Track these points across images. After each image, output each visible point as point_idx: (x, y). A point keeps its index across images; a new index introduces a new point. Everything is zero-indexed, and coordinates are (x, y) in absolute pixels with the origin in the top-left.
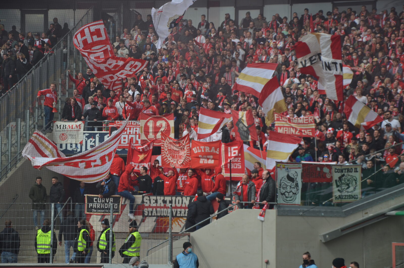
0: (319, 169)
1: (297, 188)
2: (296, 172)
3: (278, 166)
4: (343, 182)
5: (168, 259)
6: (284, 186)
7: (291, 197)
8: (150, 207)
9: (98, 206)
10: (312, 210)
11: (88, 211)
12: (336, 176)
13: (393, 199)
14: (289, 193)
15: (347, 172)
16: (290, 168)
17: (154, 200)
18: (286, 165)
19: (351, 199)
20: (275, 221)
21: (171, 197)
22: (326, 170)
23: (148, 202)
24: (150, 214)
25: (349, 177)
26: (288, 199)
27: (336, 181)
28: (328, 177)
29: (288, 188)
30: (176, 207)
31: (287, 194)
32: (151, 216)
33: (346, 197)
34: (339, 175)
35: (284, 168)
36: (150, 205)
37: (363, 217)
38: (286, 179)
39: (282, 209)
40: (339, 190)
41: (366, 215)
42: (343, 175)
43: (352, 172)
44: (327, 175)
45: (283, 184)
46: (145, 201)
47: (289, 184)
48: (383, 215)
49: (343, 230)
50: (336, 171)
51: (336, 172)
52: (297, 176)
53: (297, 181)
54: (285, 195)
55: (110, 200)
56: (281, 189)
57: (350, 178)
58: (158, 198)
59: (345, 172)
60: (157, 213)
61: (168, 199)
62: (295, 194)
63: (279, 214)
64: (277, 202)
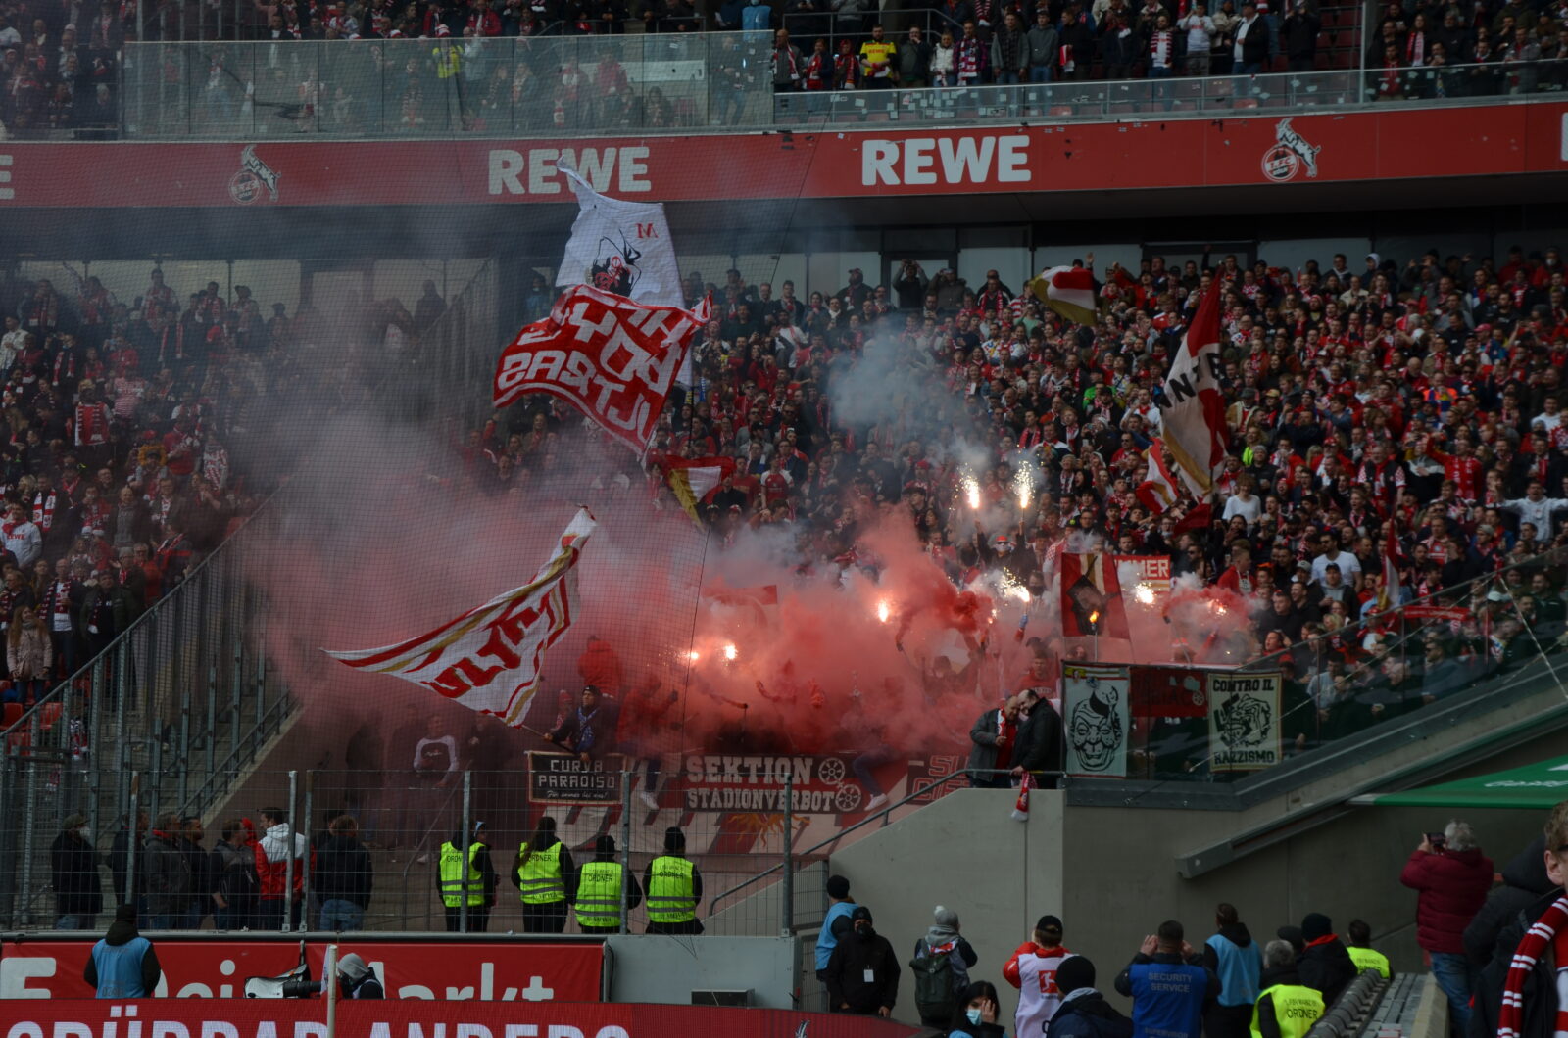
0: (1173, 682)
1: (1115, 732)
2: (1114, 689)
3: (1070, 673)
4: (1234, 715)
5: (780, 923)
6: (1082, 727)
7: (1099, 757)
8: (703, 784)
9: (563, 783)
10: (1155, 791)
11: (535, 796)
12: (1218, 699)
13: (1363, 763)
14: (1093, 744)
15: (1246, 690)
16: (1099, 678)
17: (714, 765)
18: (1088, 669)
19: (1255, 763)
20: (1062, 821)
21: (760, 759)
22: (1191, 684)
23: (700, 770)
24: (704, 805)
25: (1250, 703)
26: (1092, 762)
27: (1216, 712)
28: (1196, 703)
29: (1093, 731)
30: (775, 786)
31: (1088, 747)
32: (709, 809)
33: (1243, 758)
34: (1226, 696)
35: (1084, 677)
36: (703, 780)
37: (1288, 809)
38: (1088, 707)
39: (1079, 788)
40: (1223, 739)
41: (1296, 805)
42: (1235, 698)
43: (1256, 690)
44: (1194, 698)
45: (1079, 720)
46: (690, 767)
47: (1096, 722)
48: (1341, 804)
49: (1237, 844)
50: (1218, 686)
51: (1216, 690)
52: (1117, 698)
53: (1116, 715)
54: (1084, 751)
55: (596, 766)
56: (1076, 734)
57: (1253, 707)
58: (727, 760)
59: (1240, 690)
60: (723, 801)
61: (753, 763)
62: (1111, 747)
63: (1071, 802)
64: (1065, 769)
